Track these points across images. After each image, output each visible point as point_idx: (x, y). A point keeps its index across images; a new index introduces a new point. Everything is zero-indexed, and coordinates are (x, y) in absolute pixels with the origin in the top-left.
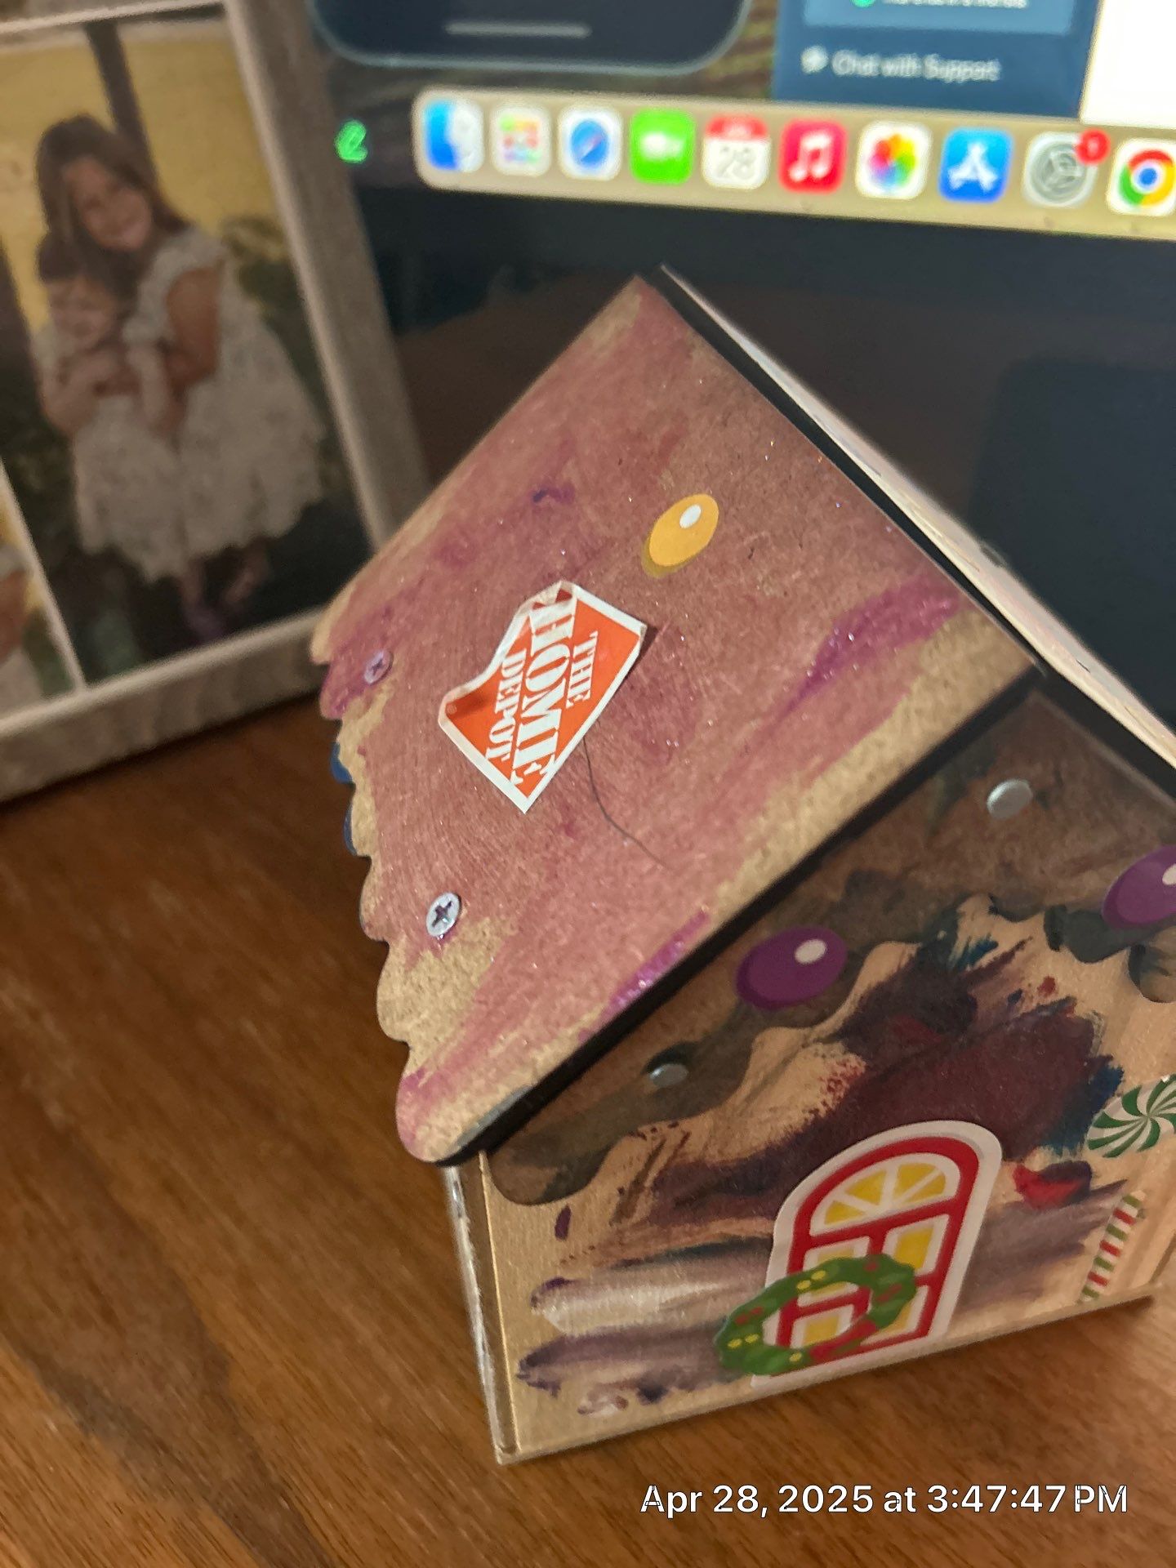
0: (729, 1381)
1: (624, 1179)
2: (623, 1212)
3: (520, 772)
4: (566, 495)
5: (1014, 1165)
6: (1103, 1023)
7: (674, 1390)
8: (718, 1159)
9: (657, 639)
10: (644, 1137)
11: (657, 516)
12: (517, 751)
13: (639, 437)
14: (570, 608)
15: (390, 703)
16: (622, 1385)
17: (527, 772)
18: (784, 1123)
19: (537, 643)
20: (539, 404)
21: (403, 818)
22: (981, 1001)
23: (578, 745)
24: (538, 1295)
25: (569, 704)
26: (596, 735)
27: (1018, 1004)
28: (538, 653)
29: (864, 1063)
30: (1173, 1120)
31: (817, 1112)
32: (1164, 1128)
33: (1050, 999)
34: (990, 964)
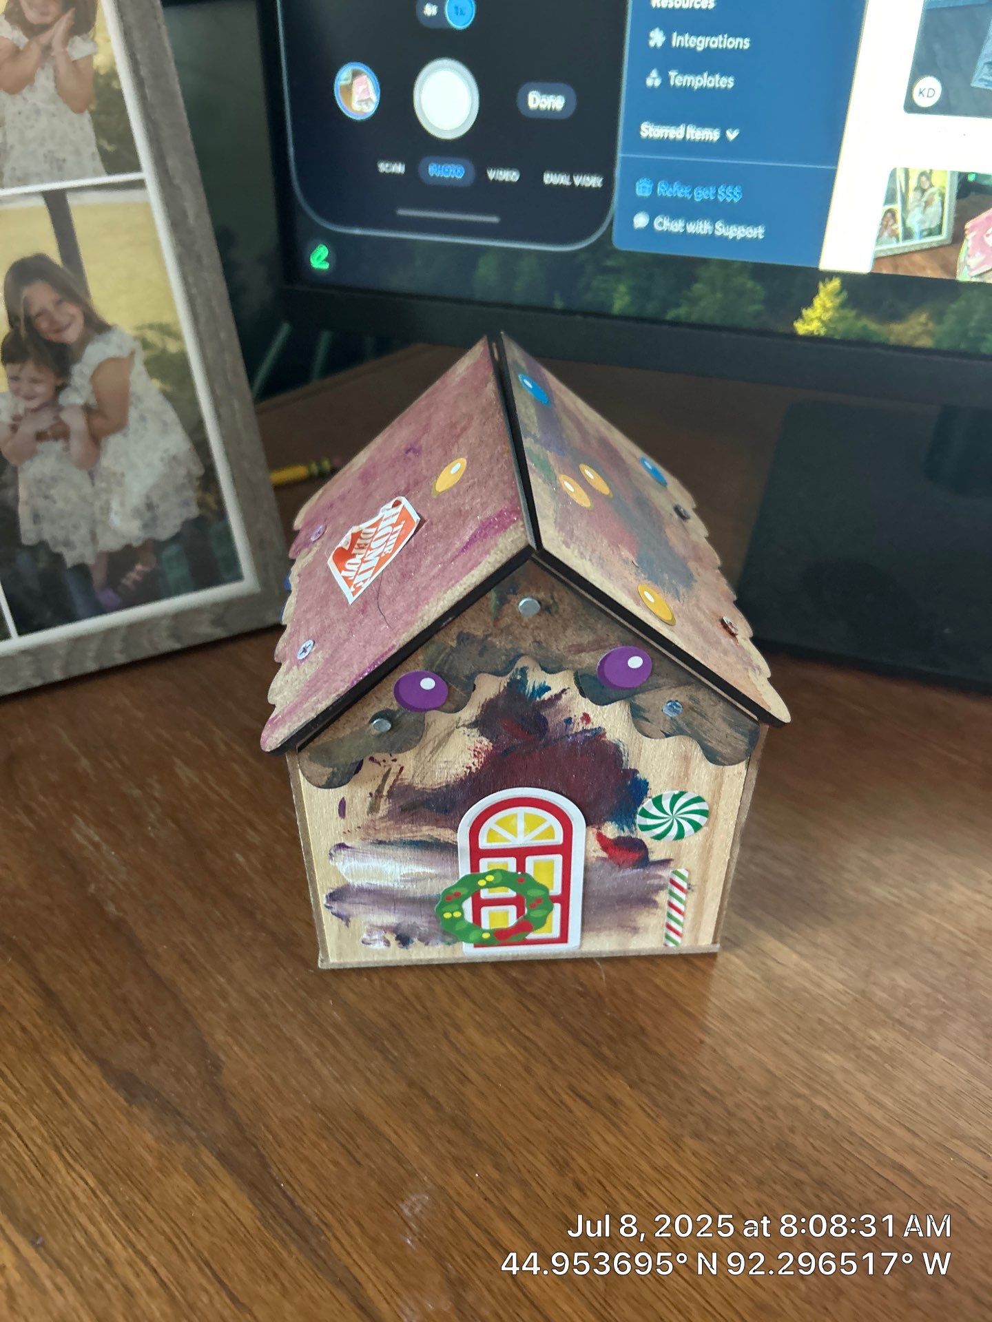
0: (449, 944)
1: (372, 787)
2: (373, 809)
4: (418, 452)
5: (595, 830)
6: (626, 748)
7: (416, 940)
8: (420, 786)
9: (423, 527)
10: (379, 763)
11: (444, 467)
12: (358, 576)
13: (454, 425)
14: (399, 509)
15: (317, 553)
16: (386, 929)
17: (357, 586)
18: (453, 771)
19: (382, 524)
20: (424, 403)
21: (304, 608)
22: (549, 720)
24: (332, 852)
26: (387, 570)
27: (571, 725)
28: (381, 529)
29: (491, 744)
30: (690, 821)
31: (470, 768)
32: (688, 827)
33: (589, 727)
34: (549, 699)
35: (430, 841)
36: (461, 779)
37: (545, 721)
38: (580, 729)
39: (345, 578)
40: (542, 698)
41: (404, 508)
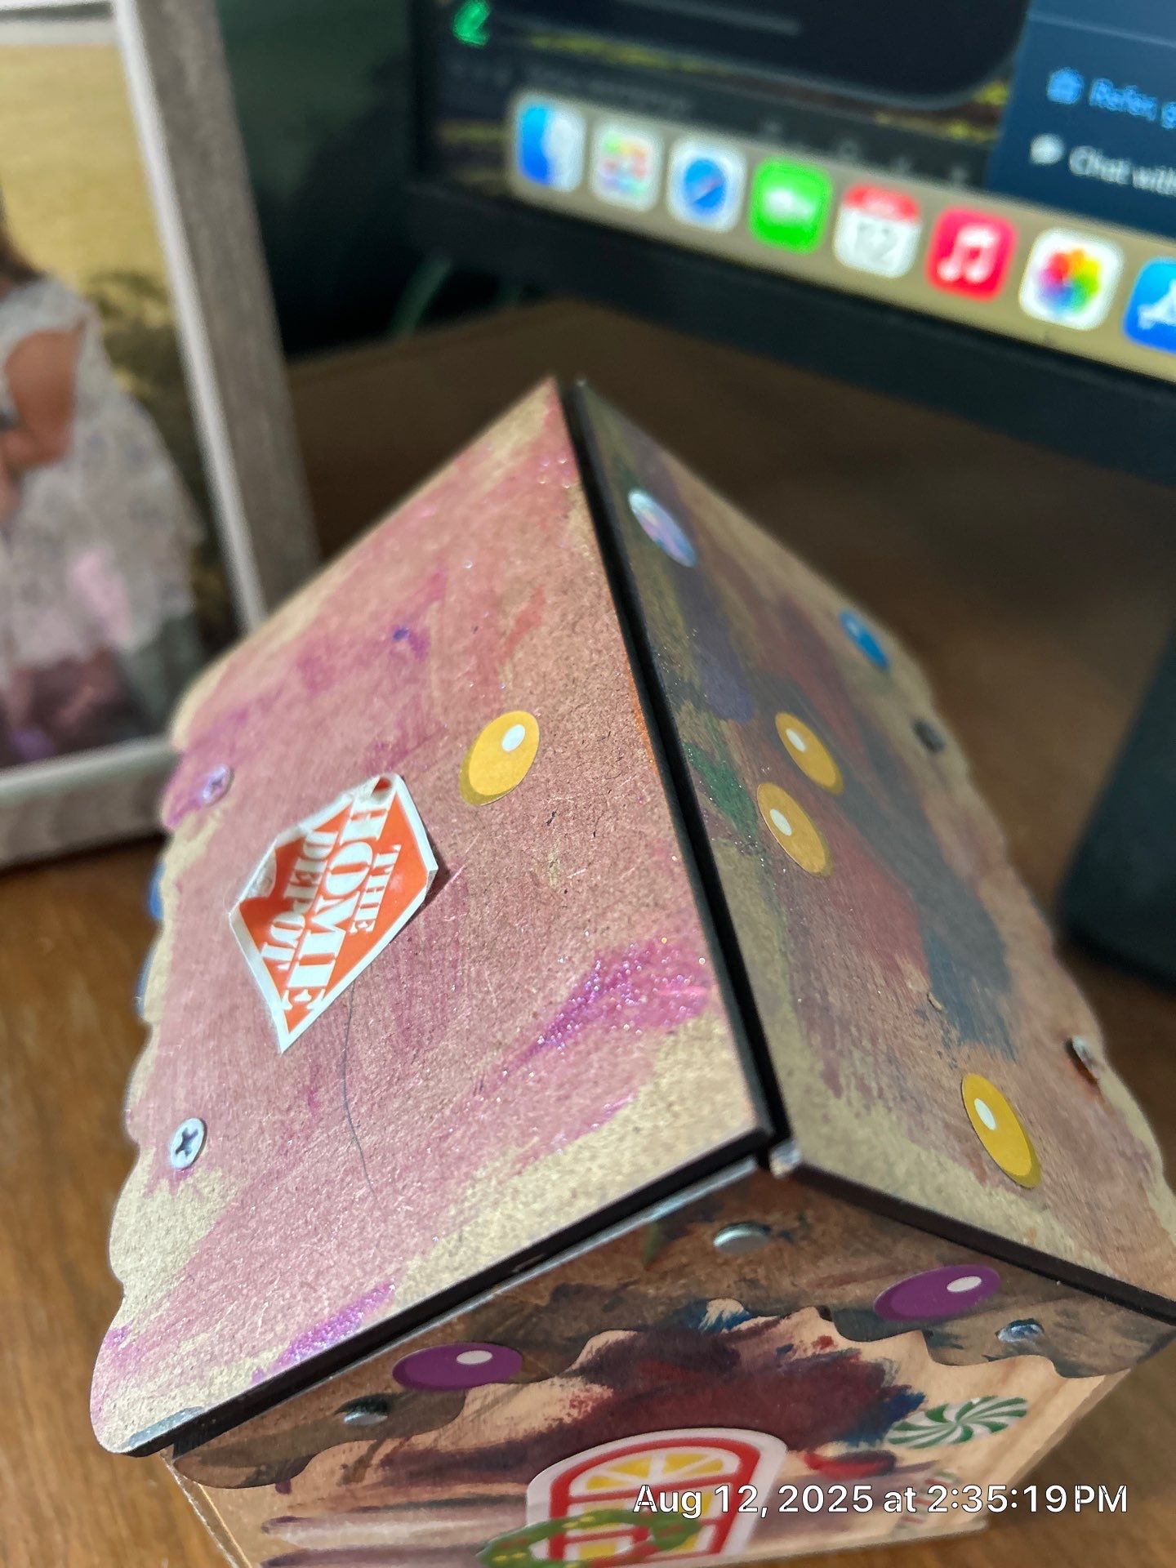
1: (348, 1459)
3: (294, 992)
4: (420, 645)
5: (802, 1454)
6: (896, 1368)
9: (446, 887)
11: (488, 718)
12: (297, 964)
13: (497, 604)
14: (387, 804)
15: (215, 840)
17: (299, 999)
18: (524, 1426)
19: (350, 830)
20: (427, 512)
21: (188, 996)
22: (743, 1352)
23: (347, 989)
25: (353, 930)
26: (366, 985)
28: (346, 844)
30: (988, 1425)
31: (561, 1420)
32: (978, 1430)
33: (828, 1350)
34: (750, 1328)
35: (467, 1497)
36: (540, 1432)
37: (735, 1355)
38: (809, 1353)
39: (271, 965)
40: (735, 1328)
41: (396, 804)
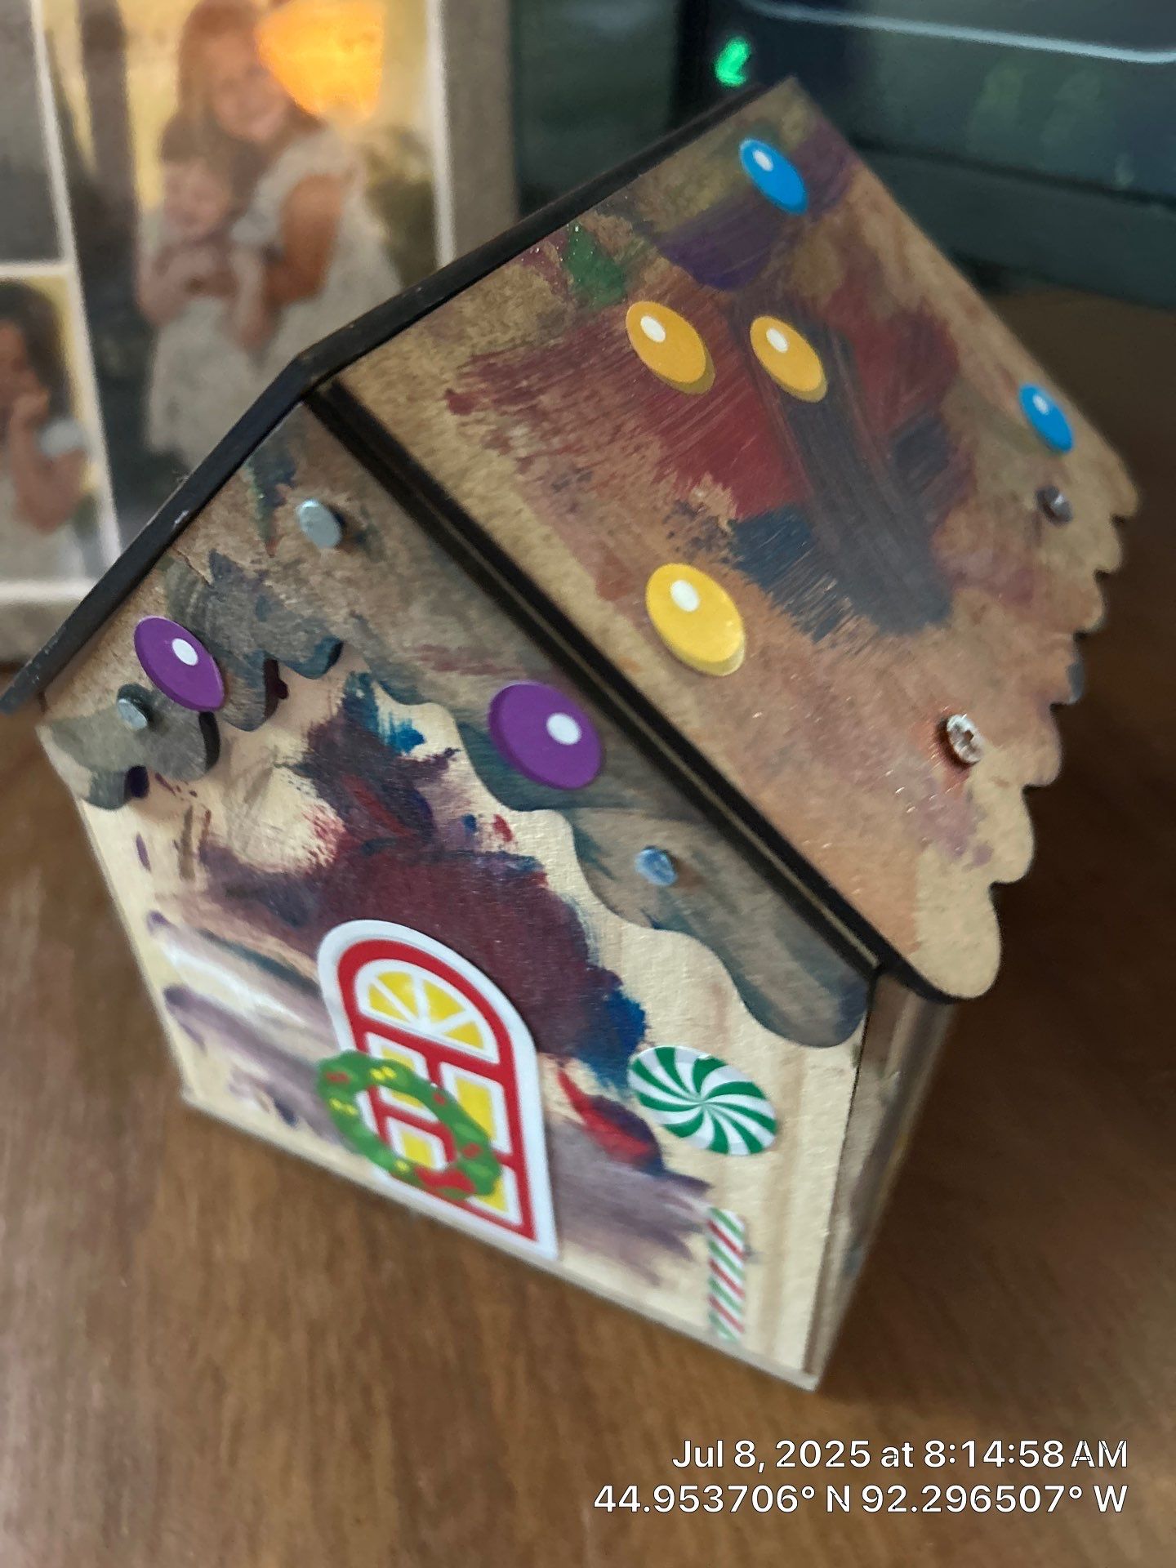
1: (173, 832)
2: (186, 871)
6: (592, 923)
7: (303, 1122)
8: (243, 858)
10: (173, 792)
16: (256, 1083)
18: (290, 851)
24: (151, 922)
27: (476, 834)
29: (340, 821)
30: (737, 1126)
31: (316, 855)
32: (733, 1136)
34: (426, 762)
35: (283, 965)
36: (306, 871)
37: (427, 807)
40: (413, 755)
